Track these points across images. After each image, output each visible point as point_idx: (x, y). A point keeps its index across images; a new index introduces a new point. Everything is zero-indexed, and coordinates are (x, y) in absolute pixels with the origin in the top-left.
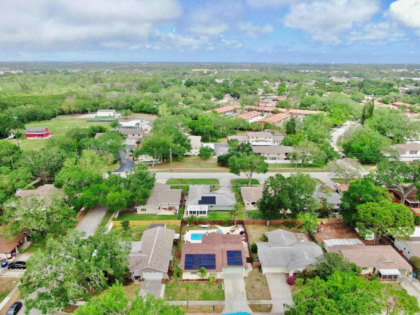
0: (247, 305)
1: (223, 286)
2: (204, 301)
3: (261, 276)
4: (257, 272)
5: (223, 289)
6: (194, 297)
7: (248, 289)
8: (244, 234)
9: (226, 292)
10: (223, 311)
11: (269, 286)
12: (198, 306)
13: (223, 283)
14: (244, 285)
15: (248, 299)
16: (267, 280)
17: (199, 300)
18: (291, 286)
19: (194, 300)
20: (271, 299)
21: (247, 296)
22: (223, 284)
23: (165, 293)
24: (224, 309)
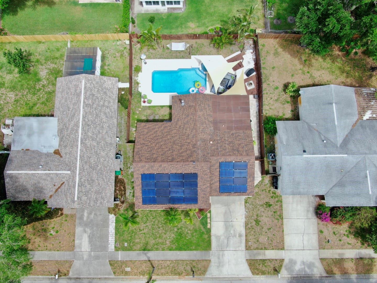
0: (244, 261)
1: (209, 221)
2: (178, 252)
3: (275, 196)
4: (269, 185)
5: (208, 227)
6: (162, 244)
7: (249, 226)
8: (254, 73)
9: (213, 232)
10: (207, 273)
11: (284, 220)
12: (168, 263)
13: (210, 212)
14: (244, 216)
15: (248, 248)
16: (284, 206)
17: (170, 250)
18: (320, 221)
19: (163, 250)
20: (283, 249)
21: (247, 241)
22: (209, 215)
23: (116, 234)
24: (209, 269)
